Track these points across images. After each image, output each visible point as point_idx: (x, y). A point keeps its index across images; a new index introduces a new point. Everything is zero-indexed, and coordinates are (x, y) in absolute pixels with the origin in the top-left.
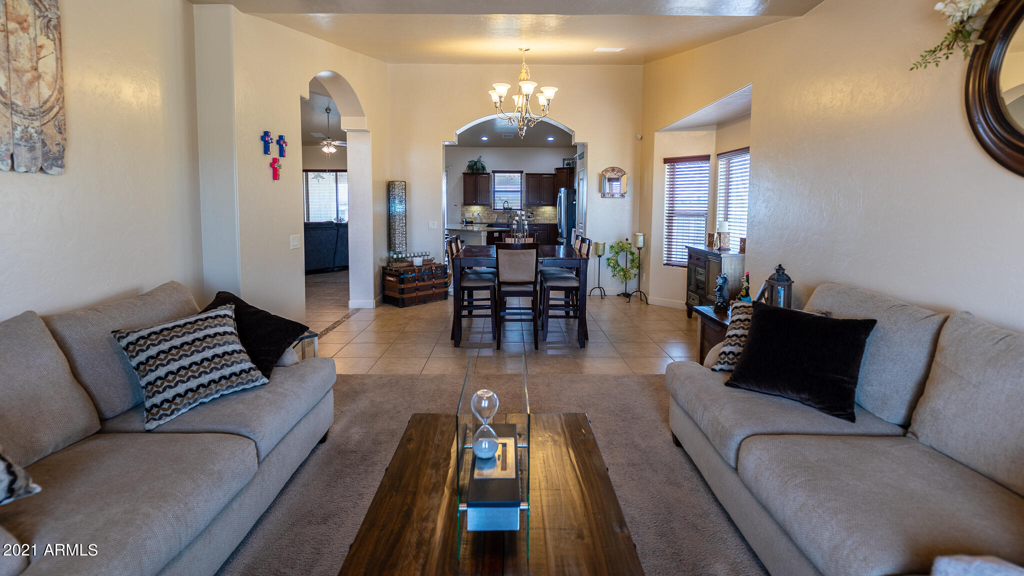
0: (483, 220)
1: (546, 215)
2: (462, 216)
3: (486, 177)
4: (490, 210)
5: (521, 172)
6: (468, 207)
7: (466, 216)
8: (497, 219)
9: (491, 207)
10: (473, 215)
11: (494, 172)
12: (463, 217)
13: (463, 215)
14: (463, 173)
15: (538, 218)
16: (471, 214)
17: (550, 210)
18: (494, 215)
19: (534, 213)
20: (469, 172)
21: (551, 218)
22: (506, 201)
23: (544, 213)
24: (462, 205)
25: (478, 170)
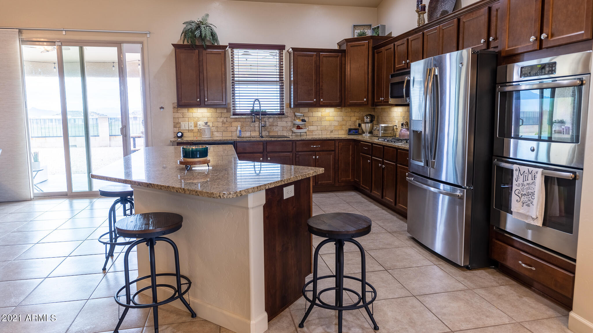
0: (216, 134)
1: (324, 123)
2: (175, 127)
3: (219, 54)
4: (226, 115)
5: (281, 48)
6: (185, 110)
7: (183, 128)
8: (240, 131)
9: (228, 110)
10: (196, 126)
11: (233, 46)
12: (176, 130)
13: (177, 125)
14: (173, 45)
15: (311, 128)
16: (192, 124)
17: (331, 114)
18: (235, 124)
19: (306, 119)
20: (186, 43)
21: (333, 128)
22: (257, 100)
23: (321, 119)
24: (174, 108)
25: (202, 38)
